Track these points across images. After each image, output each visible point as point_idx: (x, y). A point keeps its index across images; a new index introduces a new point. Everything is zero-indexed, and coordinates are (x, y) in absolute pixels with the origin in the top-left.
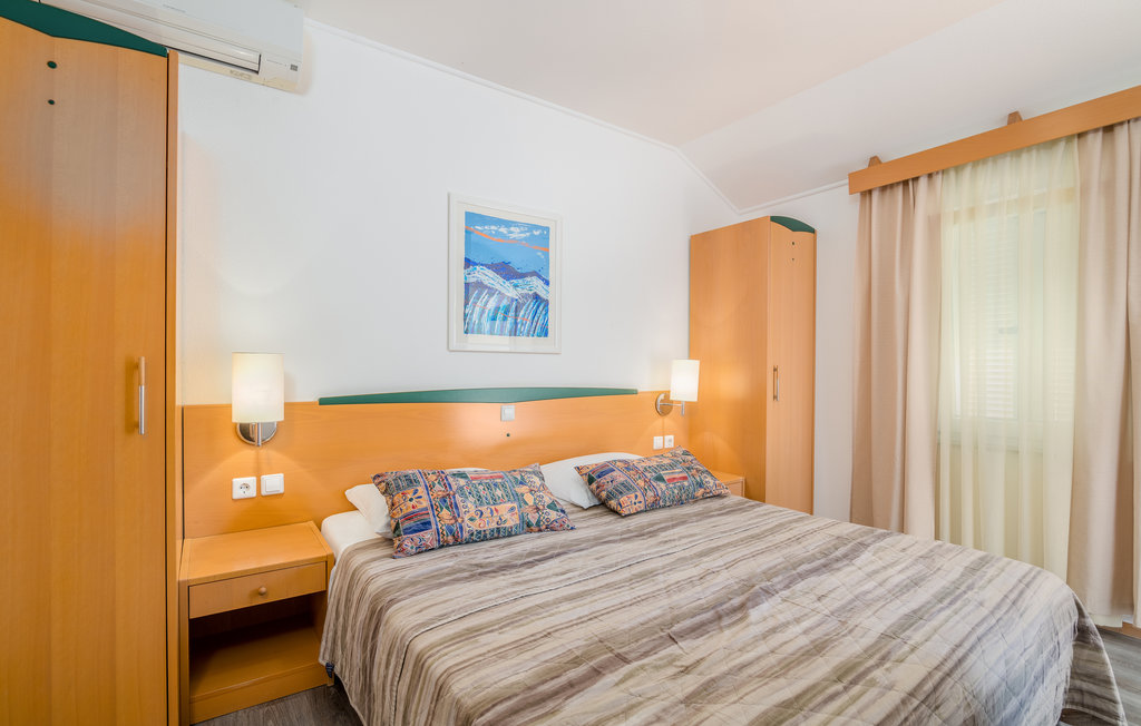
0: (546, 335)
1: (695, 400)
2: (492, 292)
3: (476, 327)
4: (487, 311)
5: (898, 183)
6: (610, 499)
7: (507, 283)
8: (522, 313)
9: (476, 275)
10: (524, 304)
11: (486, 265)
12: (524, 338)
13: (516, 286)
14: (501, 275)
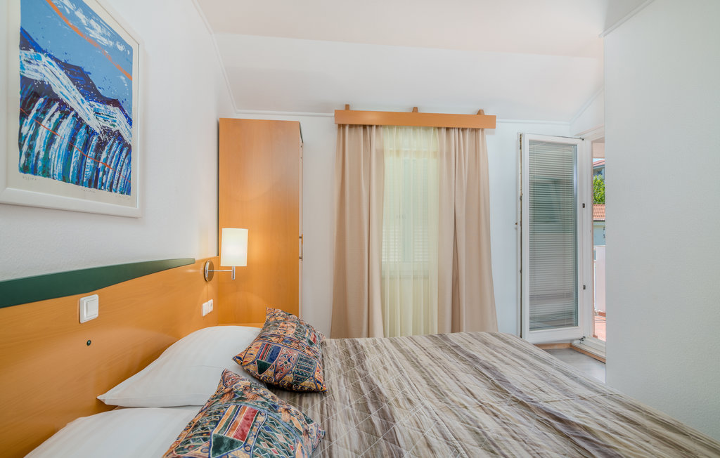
0: (129, 193)
1: (245, 264)
2: (65, 110)
3: (40, 164)
4: (58, 139)
5: (360, 126)
6: (302, 380)
7: (87, 103)
8: (104, 155)
9: (41, 69)
10: (106, 143)
11: (57, 61)
12: (106, 193)
13: (97, 113)
14: (78, 86)
